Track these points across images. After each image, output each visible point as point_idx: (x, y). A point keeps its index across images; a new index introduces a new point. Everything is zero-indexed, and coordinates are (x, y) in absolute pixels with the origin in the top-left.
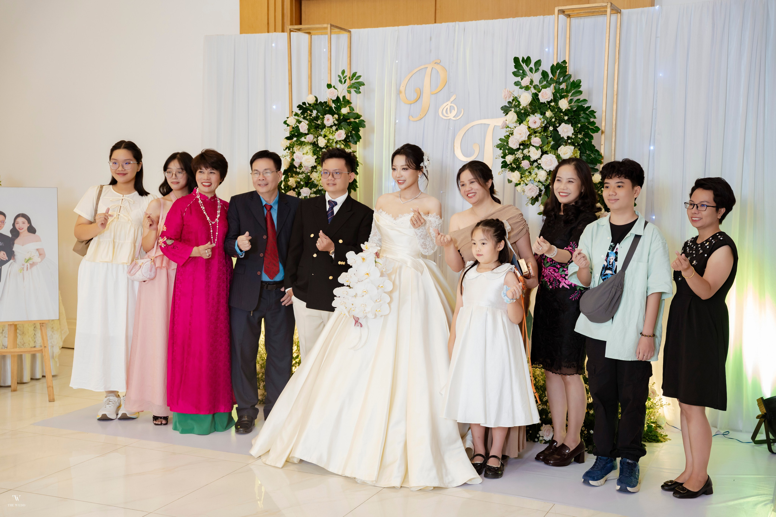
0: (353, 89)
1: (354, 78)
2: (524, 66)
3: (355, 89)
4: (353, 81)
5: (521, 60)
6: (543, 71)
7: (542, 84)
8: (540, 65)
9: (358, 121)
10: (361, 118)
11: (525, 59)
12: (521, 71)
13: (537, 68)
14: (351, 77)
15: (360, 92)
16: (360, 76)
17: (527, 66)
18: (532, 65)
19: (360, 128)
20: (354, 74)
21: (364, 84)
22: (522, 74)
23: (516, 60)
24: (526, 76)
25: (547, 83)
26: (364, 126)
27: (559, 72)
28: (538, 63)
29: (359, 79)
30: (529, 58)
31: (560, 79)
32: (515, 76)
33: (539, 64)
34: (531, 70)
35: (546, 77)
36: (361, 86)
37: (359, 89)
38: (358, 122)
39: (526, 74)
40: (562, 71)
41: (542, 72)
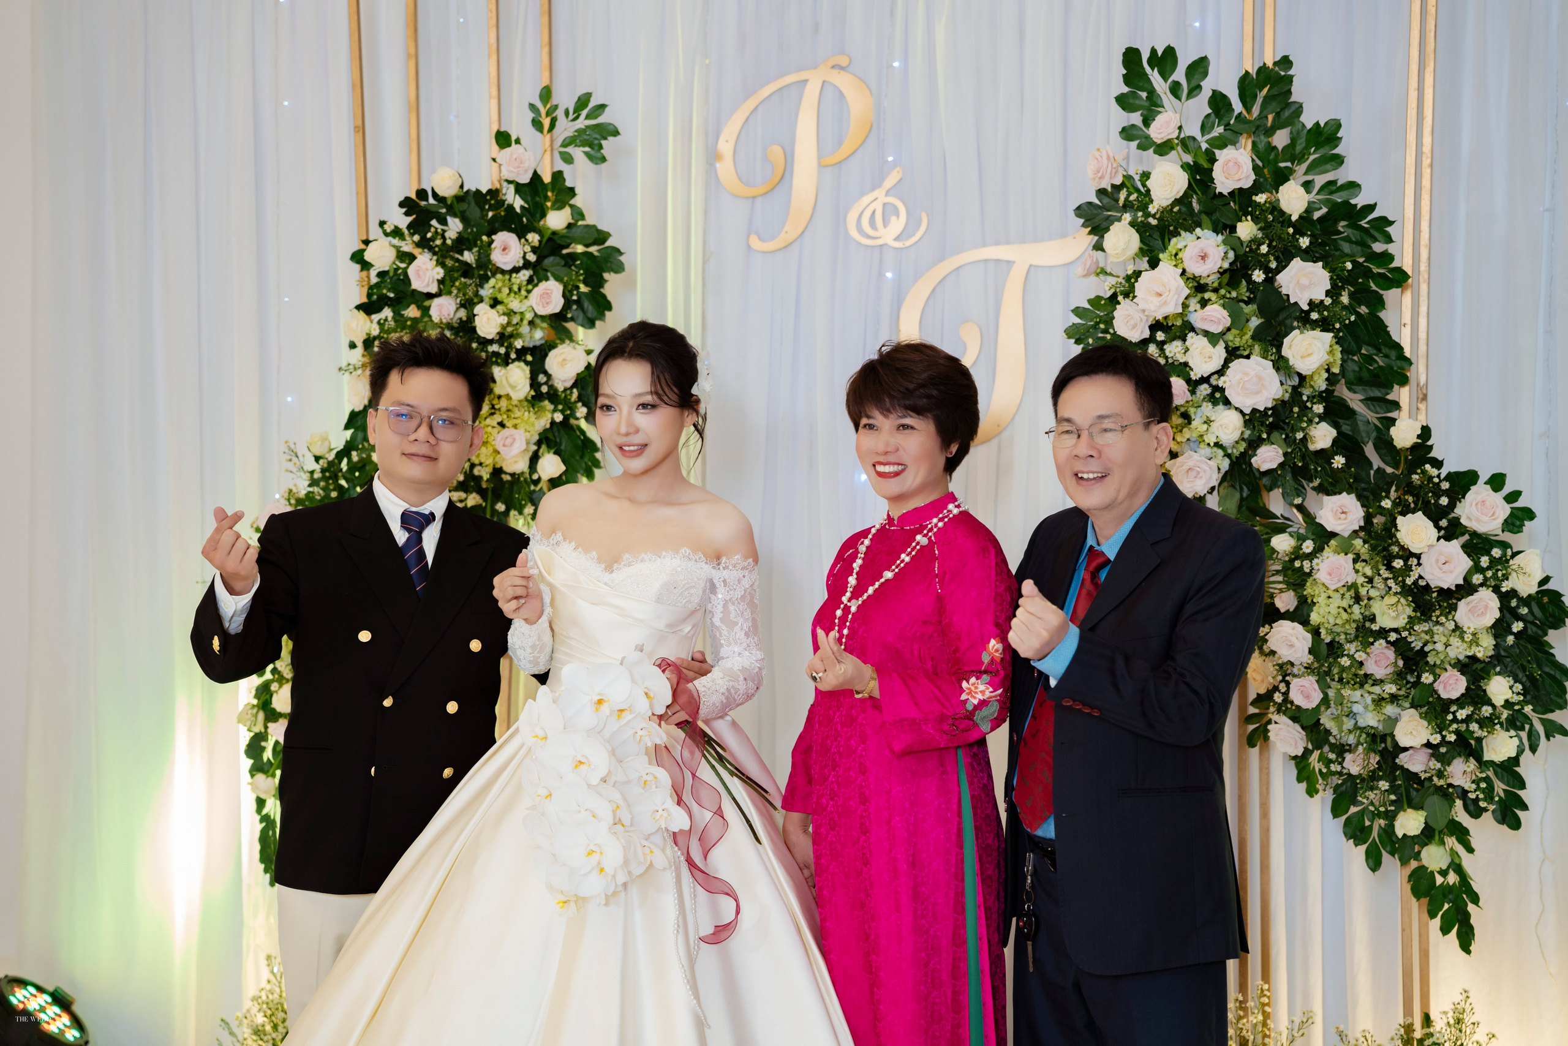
0: (582, 149)
1: (584, 113)
2: (1155, 76)
3: (587, 149)
4: (582, 123)
5: (1145, 56)
6: (1214, 91)
7: (1209, 133)
8: (1205, 74)
9: (598, 251)
10: (609, 243)
11: (1160, 53)
12: (1144, 95)
13: (1194, 83)
14: (571, 111)
15: (604, 159)
16: (602, 107)
17: (1164, 76)
18: (1179, 75)
19: (606, 276)
20: (583, 101)
21: (616, 133)
22: (1146, 104)
23: (1131, 57)
24: (1160, 109)
25: (1225, 130)
26: (619, 268)
27: (1265, 97)
28: (1199, 67)
29: (600, 115)
30: (1170, 52)
31: (1267, 117)
32: (1123, 109)
33: (1201, 70)
34: (1175, 89)
35: (1223, 111)
36: (605, 139)
37: (601, 147)
38: (596, 254)
39: (1159, 102)
40: (1275, 91)
41: (1211, 97)
